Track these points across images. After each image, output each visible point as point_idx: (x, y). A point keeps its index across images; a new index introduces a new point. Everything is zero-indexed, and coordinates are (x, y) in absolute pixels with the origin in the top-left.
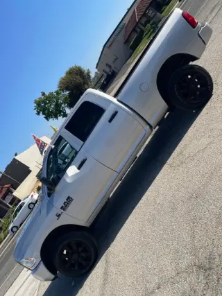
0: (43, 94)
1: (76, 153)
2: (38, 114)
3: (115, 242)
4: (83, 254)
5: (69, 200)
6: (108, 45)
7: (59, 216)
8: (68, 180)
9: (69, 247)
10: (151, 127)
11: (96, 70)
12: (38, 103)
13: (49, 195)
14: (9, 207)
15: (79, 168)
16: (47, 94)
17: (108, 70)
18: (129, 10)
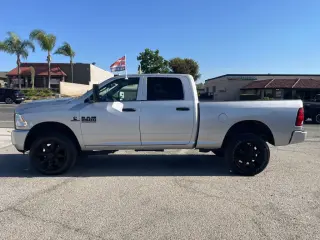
0: (157, 52)
1: (135, 100)
2: (139, 58)
3: (85, 179)
4: (57, 160)
5: (94, 119)
6: (230, 77)
7: (75, 120)
8: (108, 108)
9: (55, 145)
10: (195, 146)
11: (204, 83)
12: (147, 53)
13: (86, 101)
14: (47, 86)
15: (124, 110)
16: (159, 55)
17: (211, 90)
18: (269, 75)
